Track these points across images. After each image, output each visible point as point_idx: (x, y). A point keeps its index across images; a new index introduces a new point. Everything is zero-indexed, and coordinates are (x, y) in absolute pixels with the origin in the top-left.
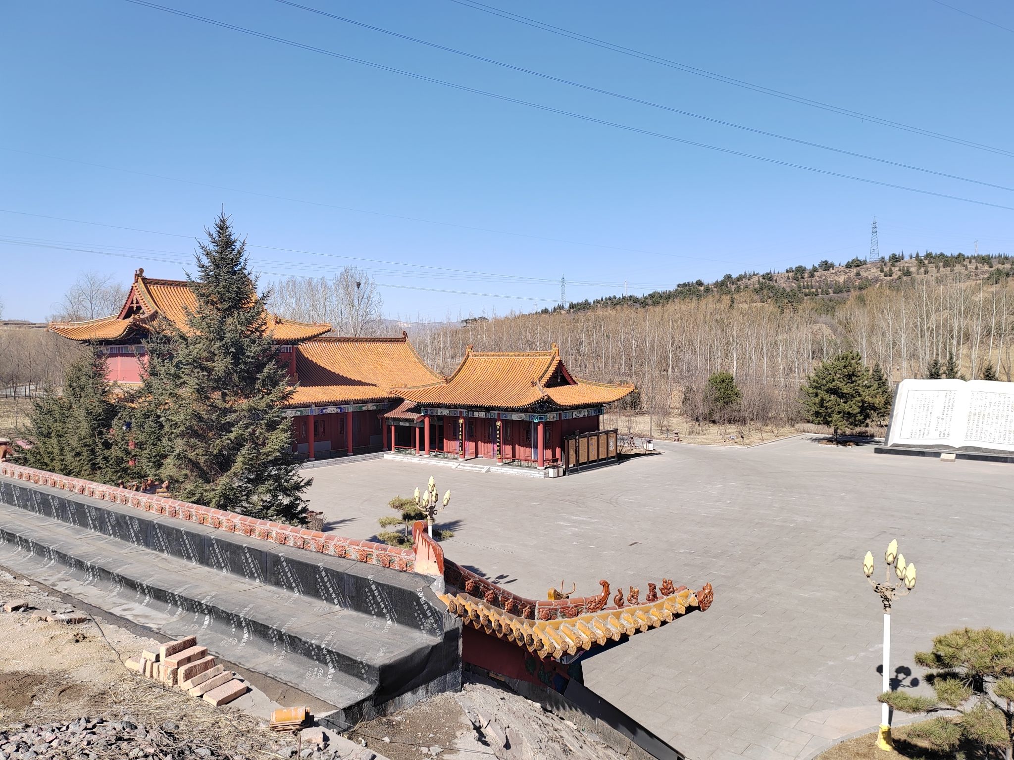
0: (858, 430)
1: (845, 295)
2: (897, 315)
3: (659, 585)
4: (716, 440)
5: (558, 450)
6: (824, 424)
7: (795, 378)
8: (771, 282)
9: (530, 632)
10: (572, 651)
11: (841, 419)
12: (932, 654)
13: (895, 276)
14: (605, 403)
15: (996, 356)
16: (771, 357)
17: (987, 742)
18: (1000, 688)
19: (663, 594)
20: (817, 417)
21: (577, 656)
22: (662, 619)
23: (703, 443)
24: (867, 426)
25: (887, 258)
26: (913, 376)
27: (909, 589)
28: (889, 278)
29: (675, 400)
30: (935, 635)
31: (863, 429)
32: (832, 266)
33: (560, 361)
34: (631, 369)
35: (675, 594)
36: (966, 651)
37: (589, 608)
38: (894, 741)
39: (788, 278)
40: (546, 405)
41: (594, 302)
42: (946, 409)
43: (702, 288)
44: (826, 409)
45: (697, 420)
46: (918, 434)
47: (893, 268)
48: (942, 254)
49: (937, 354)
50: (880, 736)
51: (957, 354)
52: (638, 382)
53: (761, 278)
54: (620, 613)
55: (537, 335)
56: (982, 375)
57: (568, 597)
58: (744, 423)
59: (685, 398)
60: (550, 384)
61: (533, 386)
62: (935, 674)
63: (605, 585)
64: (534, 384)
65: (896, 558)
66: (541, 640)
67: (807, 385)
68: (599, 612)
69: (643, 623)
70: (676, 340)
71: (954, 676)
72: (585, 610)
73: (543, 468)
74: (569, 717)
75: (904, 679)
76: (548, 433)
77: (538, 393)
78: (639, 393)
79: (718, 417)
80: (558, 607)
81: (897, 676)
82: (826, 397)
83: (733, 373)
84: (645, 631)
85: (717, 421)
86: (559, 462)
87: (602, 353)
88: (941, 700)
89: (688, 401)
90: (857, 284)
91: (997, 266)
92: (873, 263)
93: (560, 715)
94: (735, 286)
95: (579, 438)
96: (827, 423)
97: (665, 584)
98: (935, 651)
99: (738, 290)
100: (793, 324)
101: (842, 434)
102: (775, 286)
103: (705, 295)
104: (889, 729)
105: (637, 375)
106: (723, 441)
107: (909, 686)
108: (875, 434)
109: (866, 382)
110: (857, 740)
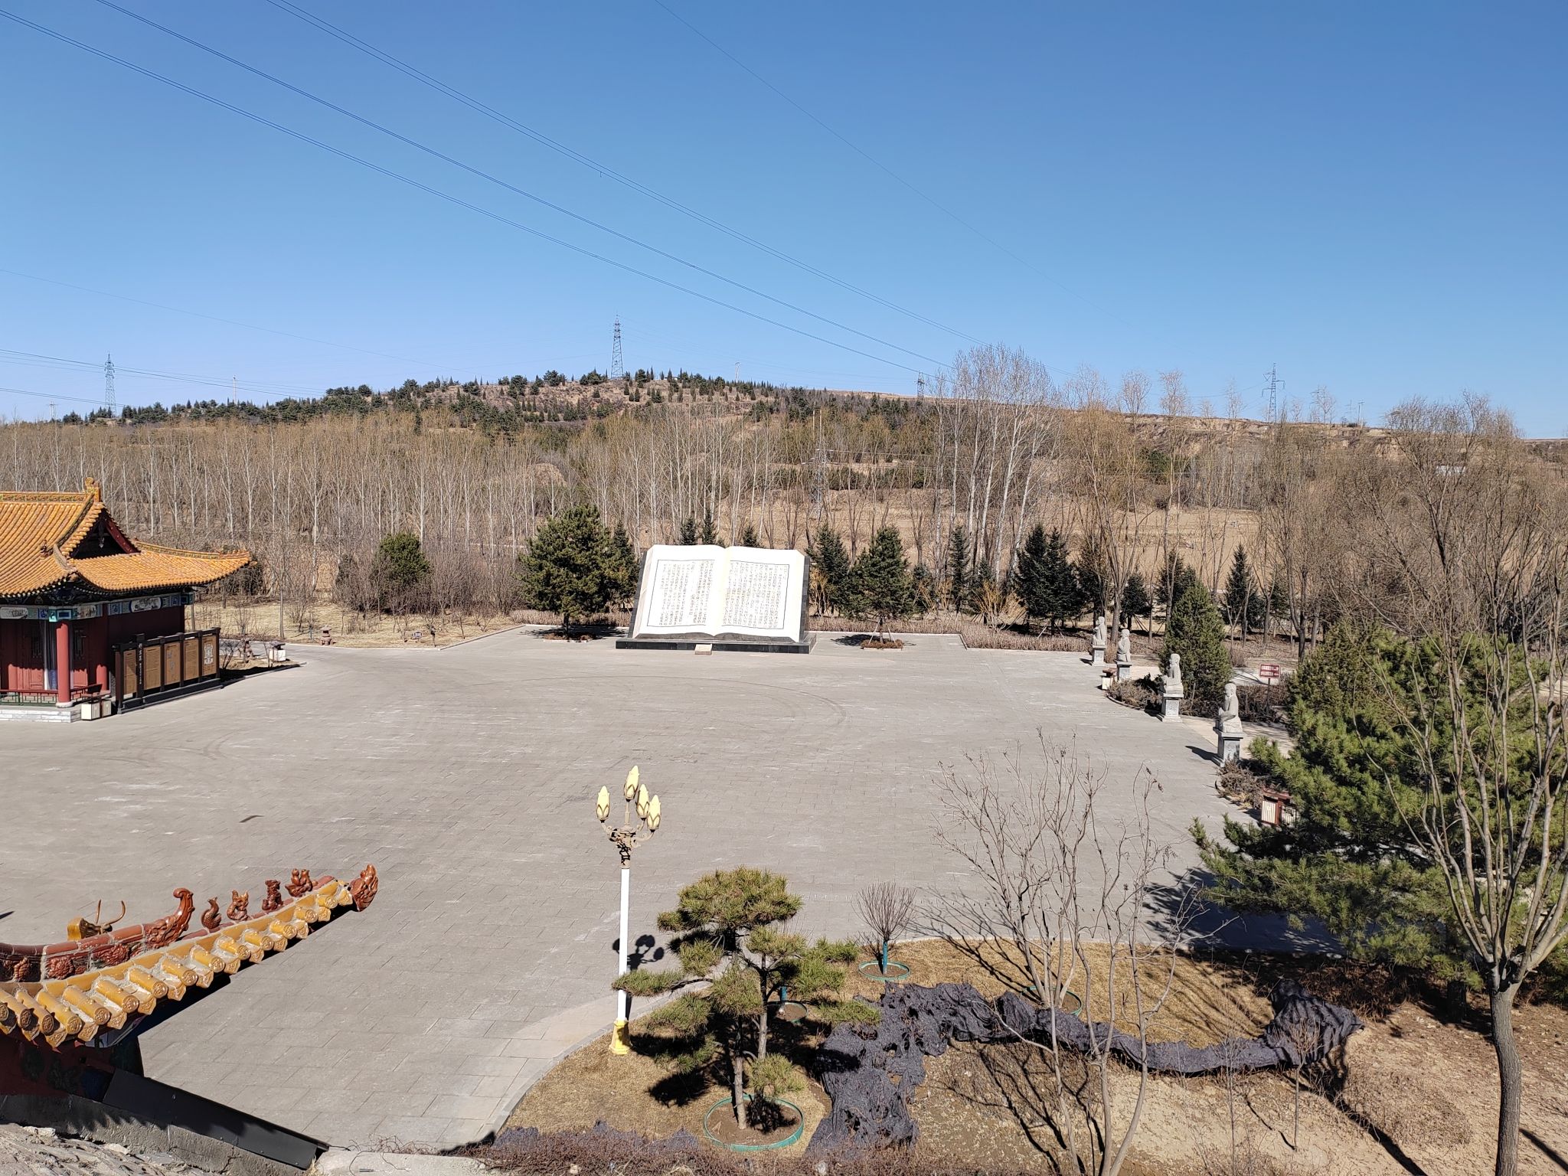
0: (595, 616)
1: (580, 423)
2: (645, 457)
3: (286, 881)
4: (392, 639)
5: (101, 671)
6: (551, 610)
7: (511, 543)
8: (476, 397)
9: (29, 1003)
10: (117, 1023)
11: (573, 602)
12: (678, 912)
13: (643, 402)
14: (195, 584)
15: (758, 515)
16: (478, 511)
17: (739, 1013)
18: (753, 940)
19: (292, 894)
20: (542, 600)
21: (130, 1029)
22: (290, 936)
23: (370, 645)
24: (607, 611)
25: (633, 376)
26: (664, 541)
27: (653, 831)
28: (635, 403)
29: (324, 577)
30: (681, 886)
31: (603, 615)
32: (562, 380)
33: (104, 510)
34: (244, 527)
35: (314, 891)
36: (717, 900)
37: (152, 942)
38: (632, 1038)
39: (502, 393)
40: (74, 590)
41: (174, 409)
42: (702, 585)
43: (369, 399)
44: (554, 588)
45: (361, 609)
46: (669, 620)
47: (640, 390)
48: (698, 377)
49: (693, 512)
50: (616, 1036)
51: (716, 512)
52: (257, 548)
53: (461, 390)
54: (212, 941)
55: (55, 462)
56: (742, 541)
57: (110, 929)
58: (436, 612)
59: (341, 574)
60: (83, 551)
61: (46, 556)
62: (681, 938)
63: (185, 896)
64: (47, 552)
65: (637, 791)
66: (53, 1014)
67: (527, 552)
68: (174, 945)
69: (254, 948)
70: (326, 479)
71: (703, 935)
72: (144, 946)
73: (70, 703)
74: (114, 1136)
75: (646, 952)
76: (79, 641)
77: (58, 568)
78: (260, 568)
79: (395, 604)
80: (88, 950)
81: (637, 950)
82: (554, 571)
83: (419, 533)
84: (259, 961)
85: (393, 609)
86: (103, 692)
87: (189, 498)
88: (687, 970)
89: (345, 579)
90: (595, 408)
91: (760, 398)
92: (615, 381)
93: (96, 1137)
94: (421, 399)
95: (144, 647)
96: (555, 608)
97: (296, 878)
98: (681, 907)
99: (426, 405)
100: (508, 462)
101: (574, 624)
102: (482, 404)
103: (375, 410)
104: (626, 1025)
105: (257, 537)
106: (403, 641)
107: (652, 961)
108: (617, 622)
109: (606, 549)
110: (585, 1049)
